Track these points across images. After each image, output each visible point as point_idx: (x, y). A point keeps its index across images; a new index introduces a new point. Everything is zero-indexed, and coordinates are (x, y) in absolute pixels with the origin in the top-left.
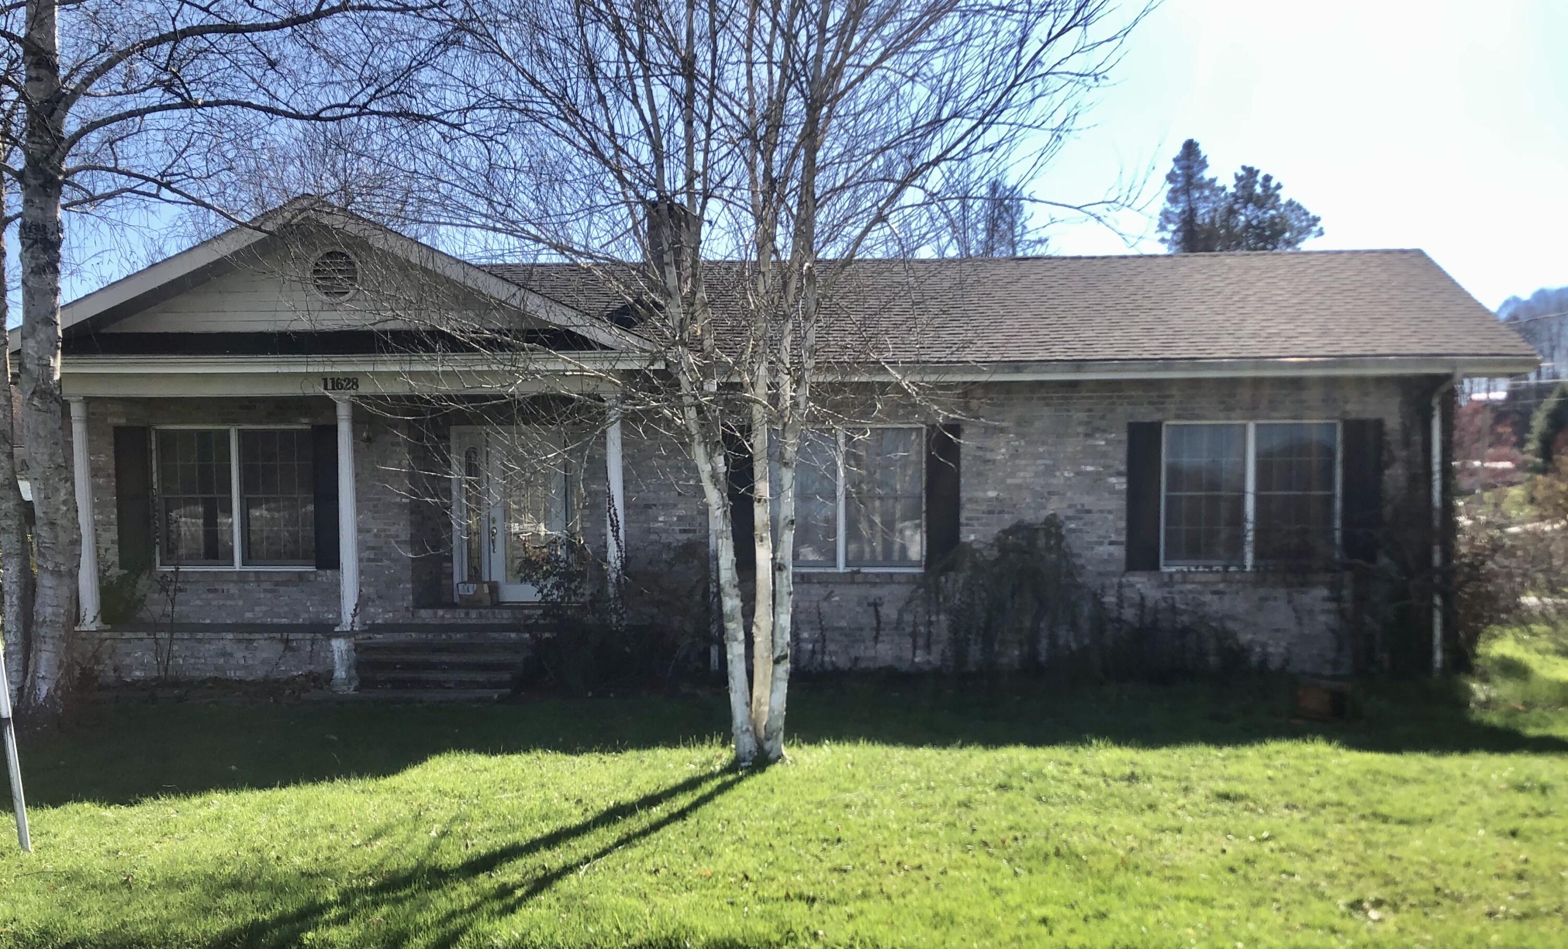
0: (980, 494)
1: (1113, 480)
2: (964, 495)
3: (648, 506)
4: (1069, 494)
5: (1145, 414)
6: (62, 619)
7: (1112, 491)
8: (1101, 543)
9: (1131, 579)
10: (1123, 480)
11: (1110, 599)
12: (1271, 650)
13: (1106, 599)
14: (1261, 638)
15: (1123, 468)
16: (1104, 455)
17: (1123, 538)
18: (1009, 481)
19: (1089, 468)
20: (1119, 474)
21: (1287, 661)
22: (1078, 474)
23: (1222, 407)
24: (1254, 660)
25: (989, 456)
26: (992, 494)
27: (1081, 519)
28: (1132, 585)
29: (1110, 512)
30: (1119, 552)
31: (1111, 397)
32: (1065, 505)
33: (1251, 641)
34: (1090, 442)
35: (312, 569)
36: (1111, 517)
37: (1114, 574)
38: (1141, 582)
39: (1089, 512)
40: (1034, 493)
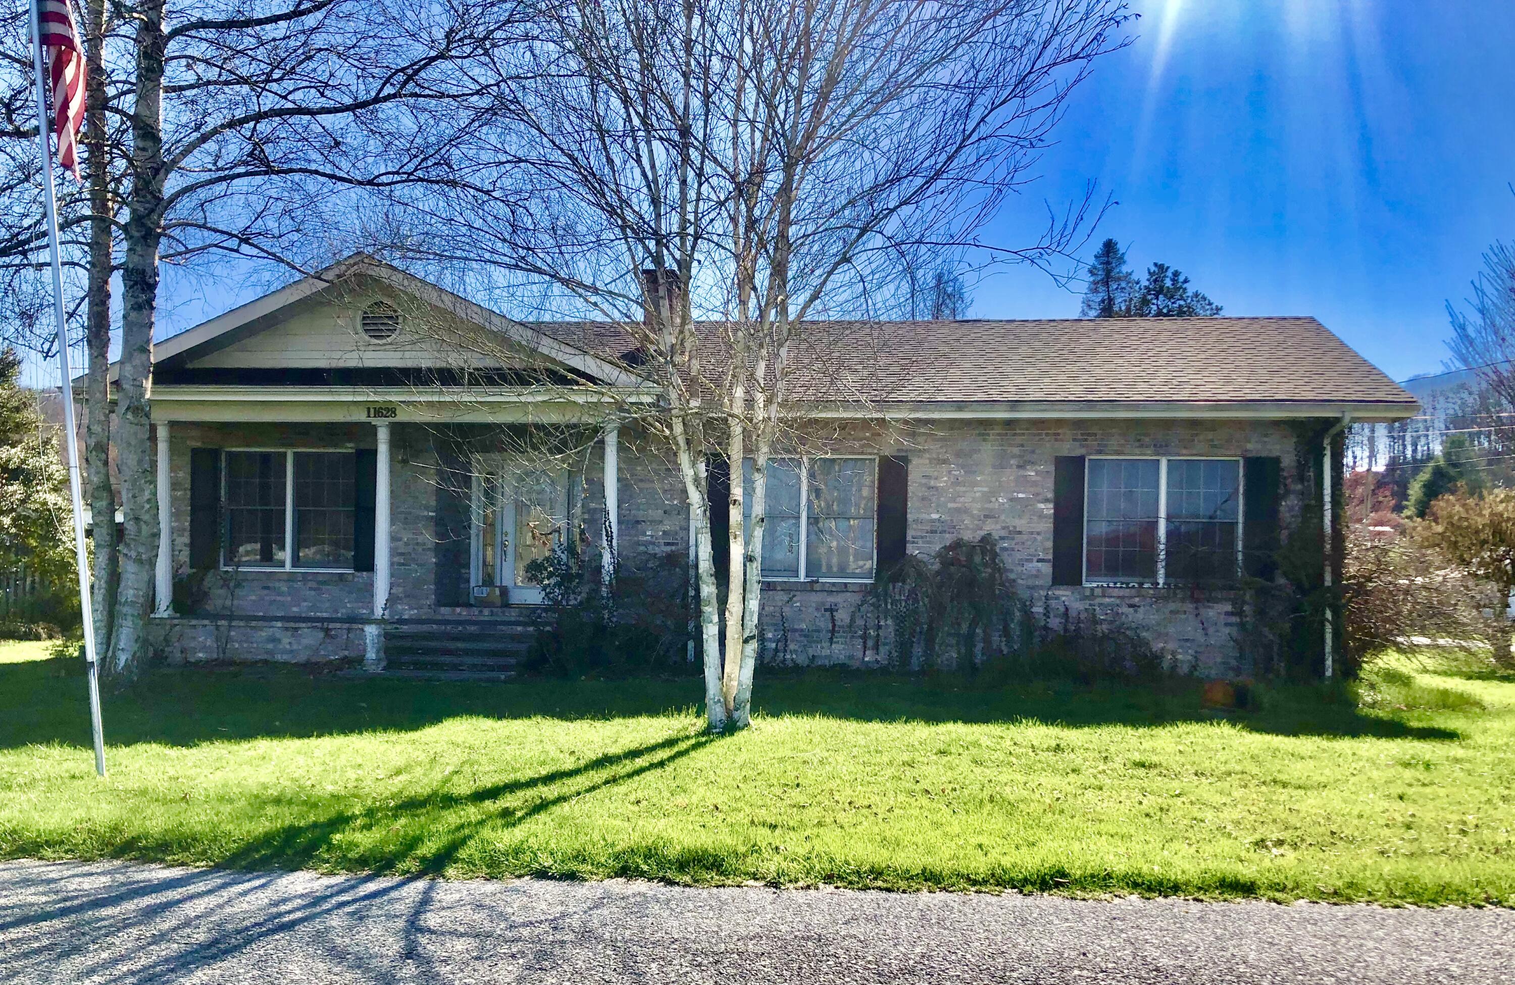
0: (924, 516)
1: (1042, 506)
2: (910, 517)
3: (638, 522)
4: (1003, 517)
5: (1068, 448)
6: (141, 600)
7: (1041, 516)
8: (1031, 561)
9: (1057, 593)
10: (1051, 506)
11: (1038, 609)
12: (1180, 657)
13: (1034, 610)
14: (1170, 646)
15: (1050, 495)
16: (1035, 484)
17: (1050, 557)
18: (950, 505)
19: (1020, 495)
20: (1047, 501)
21: (1194, 668)
22: (1012, 500)
23: (1137, 444)
24: (1166, 665)
25: (932, 483)
26: (935, 516)
27: (1013, 539)
28: (1057, 598)
29: (1038, 533)
30: (1047, 569)
31: (1039, 434)
32: (998, 527)
33: (1163, 649)
34: (1022, 472)
35: (351, 571)
36: (1039, 538)
37: (1041, 587)
38: (1065, 595)
39: (1020, 533)
40: (972, 516)
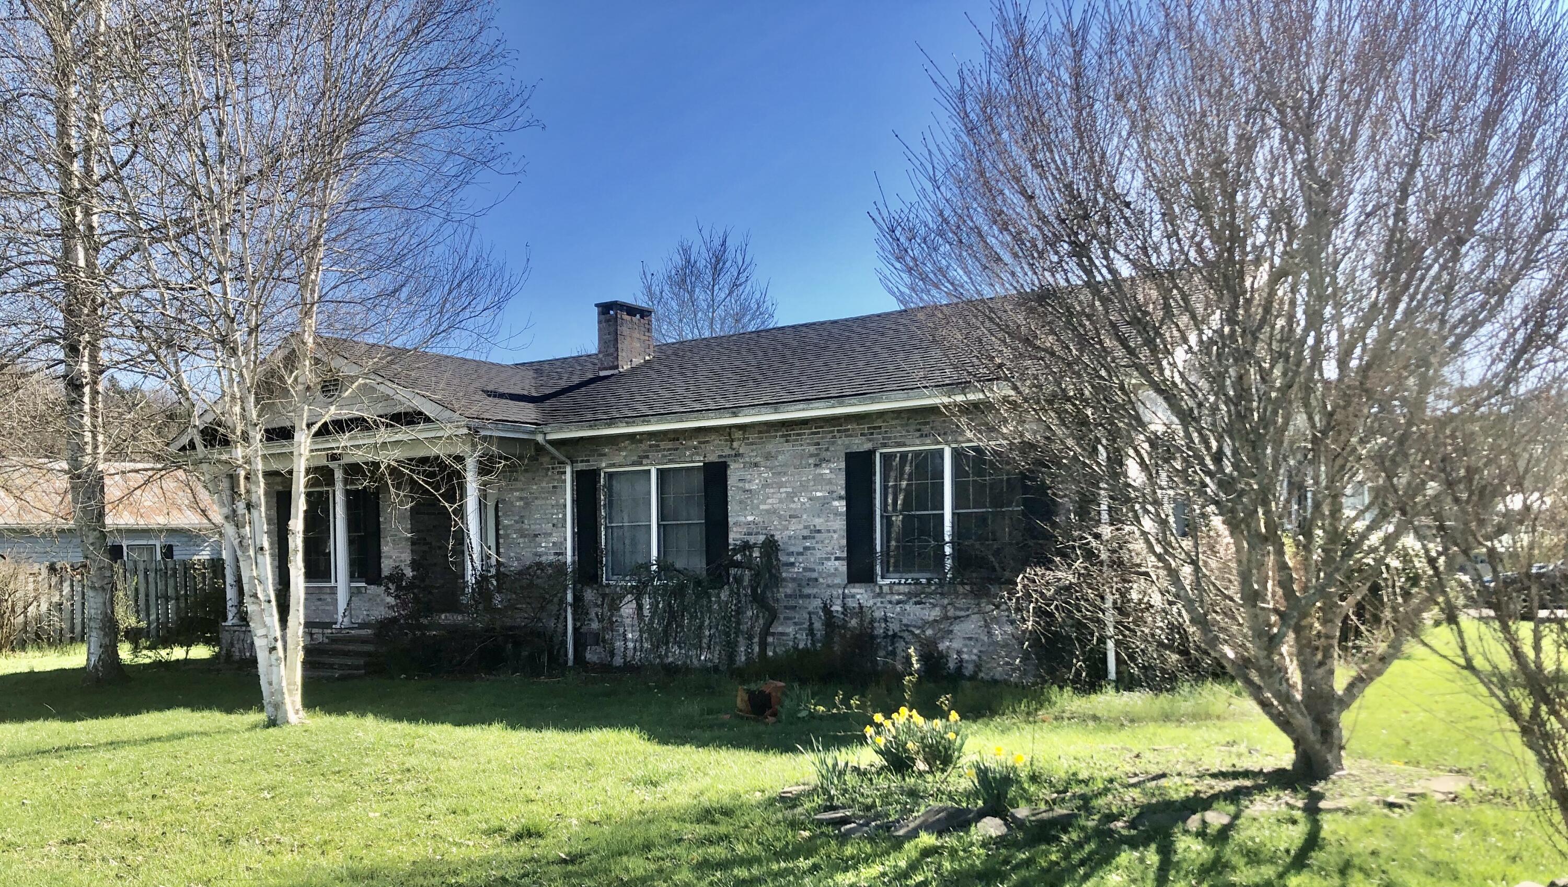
0: (742, 519)
2: (731, 520)
5: (861, 445)
8: (829, 559)
10: (844, 503)
11: (837, 608)
12: (965, 656)
13: (834, 608)
14: (956, 645)
16: (830, 482)
17: (845, 555)
18: (762, 507)
19: (819, 494)
20: (840, 498)
21: (978, 667)
22: (810, 499)
27: (814, 538)
28: (853, 596)
29: (835, 532)
30: (842, 567)
31: (832, 432)
32: (801, 526)
34: (818, 471)
36: (835, 536)
37: (838, 586)
38: (861, 594)
39: (819, 531)
40: (780, 517)
